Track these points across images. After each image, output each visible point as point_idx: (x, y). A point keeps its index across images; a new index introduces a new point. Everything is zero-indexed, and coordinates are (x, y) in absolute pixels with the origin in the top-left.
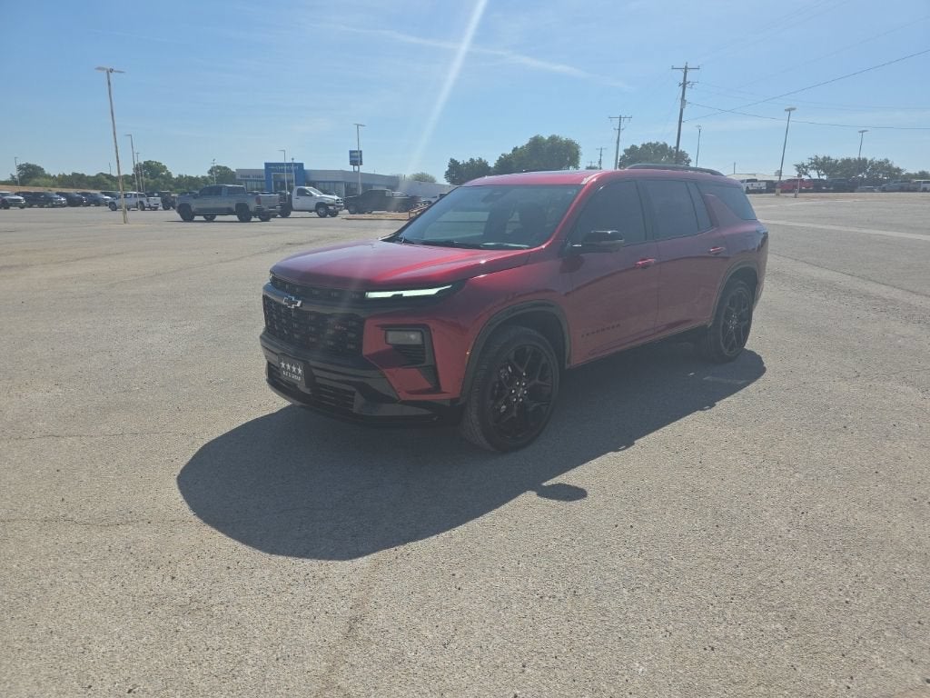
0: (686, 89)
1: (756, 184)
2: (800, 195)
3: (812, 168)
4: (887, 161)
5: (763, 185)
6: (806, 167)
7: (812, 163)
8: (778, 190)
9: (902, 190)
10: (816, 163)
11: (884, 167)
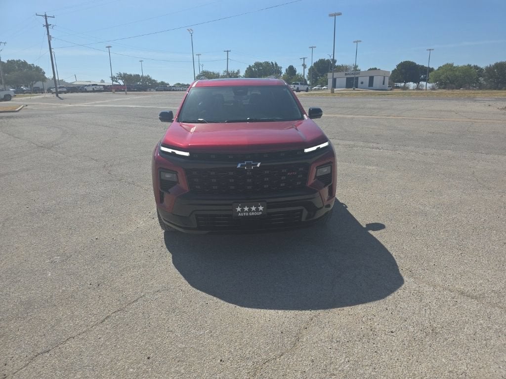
0: (49, 29)
1: (98, 87)
2: (128, 92)
3: (119, 79)
4: (149, 76)
5: (102, 87)
6: (116, 78)
7: (118, 76)
8: (114, 90)
9: (165, 90)
10: (121, 76)
11: (148, 79)
